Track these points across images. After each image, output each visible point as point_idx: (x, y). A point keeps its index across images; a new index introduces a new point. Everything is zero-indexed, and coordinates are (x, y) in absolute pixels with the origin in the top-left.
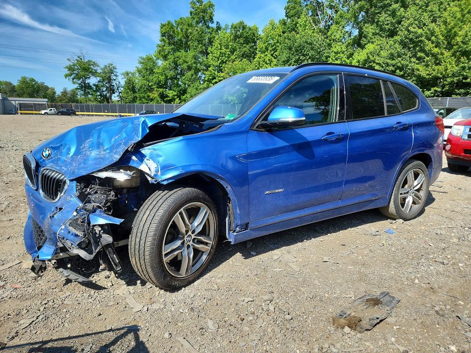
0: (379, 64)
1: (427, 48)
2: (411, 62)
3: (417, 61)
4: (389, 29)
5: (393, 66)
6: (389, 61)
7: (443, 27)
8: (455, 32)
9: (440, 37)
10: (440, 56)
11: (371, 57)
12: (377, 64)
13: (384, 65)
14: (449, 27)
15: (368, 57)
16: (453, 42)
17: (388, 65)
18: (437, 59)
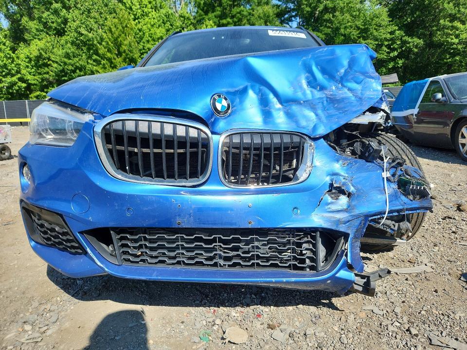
0: (57, 62)
1: (101, 52)
2: (88, 63)
3: (94, 63)
4: (56, 28)
5: (72, 65)
6: (66, 60)
7: (110, 35)
8: (121, 41)
9: (110, 43)
10: (113, 61)
11: (43, 53)
12: (53, 61)
13: (62, 64)
14: (115, 35)
15: (40, 53)
16: (121, 49)
17: (65, 64)
18: (111, 63)
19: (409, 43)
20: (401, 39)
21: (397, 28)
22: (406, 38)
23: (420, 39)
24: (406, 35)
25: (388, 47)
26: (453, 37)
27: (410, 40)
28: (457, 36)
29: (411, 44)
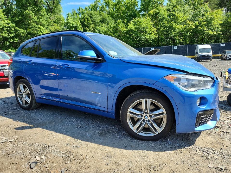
19: (19, 31)
20: (14, 28)
21: (10, 22)
22: (17, 28)
23: (24, 30)
24: (17, 27)
25: (8, 31)
26: (40, 32)
27: (19, 30)
28: (41, 32)
29: (20, 32)
